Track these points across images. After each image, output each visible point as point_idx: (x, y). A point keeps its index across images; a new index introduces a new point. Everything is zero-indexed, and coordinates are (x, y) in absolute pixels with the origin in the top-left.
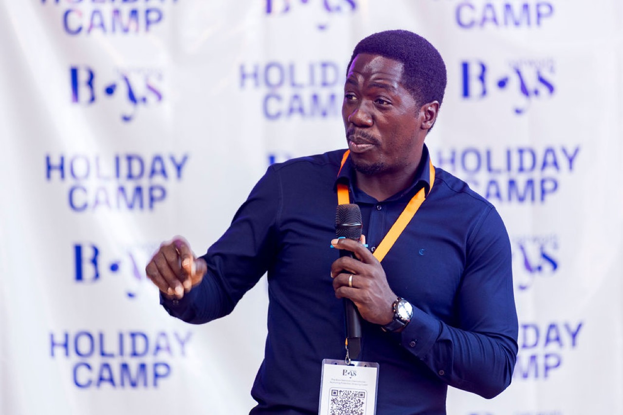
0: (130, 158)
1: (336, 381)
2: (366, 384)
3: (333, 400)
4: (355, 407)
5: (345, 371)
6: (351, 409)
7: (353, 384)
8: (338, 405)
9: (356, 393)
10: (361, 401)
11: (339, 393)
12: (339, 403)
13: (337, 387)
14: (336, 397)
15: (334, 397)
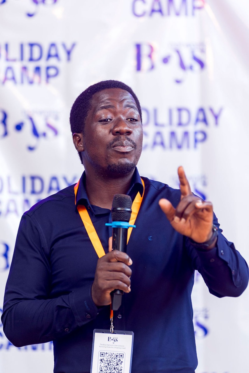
0: (33, 178)
1: (103, 346)
2: (124, 347)
3: (101, 360)
4: (116, 365)
5: (110, 338)
6: (114, 367)
7: (115, 348)
8: (104, 364)
9: (117, 355)
10: (121, 361)
11: (105, 354)
12: (106, 362)
13: (104, 350)
14: (103, 358)
15: (102, 358)
